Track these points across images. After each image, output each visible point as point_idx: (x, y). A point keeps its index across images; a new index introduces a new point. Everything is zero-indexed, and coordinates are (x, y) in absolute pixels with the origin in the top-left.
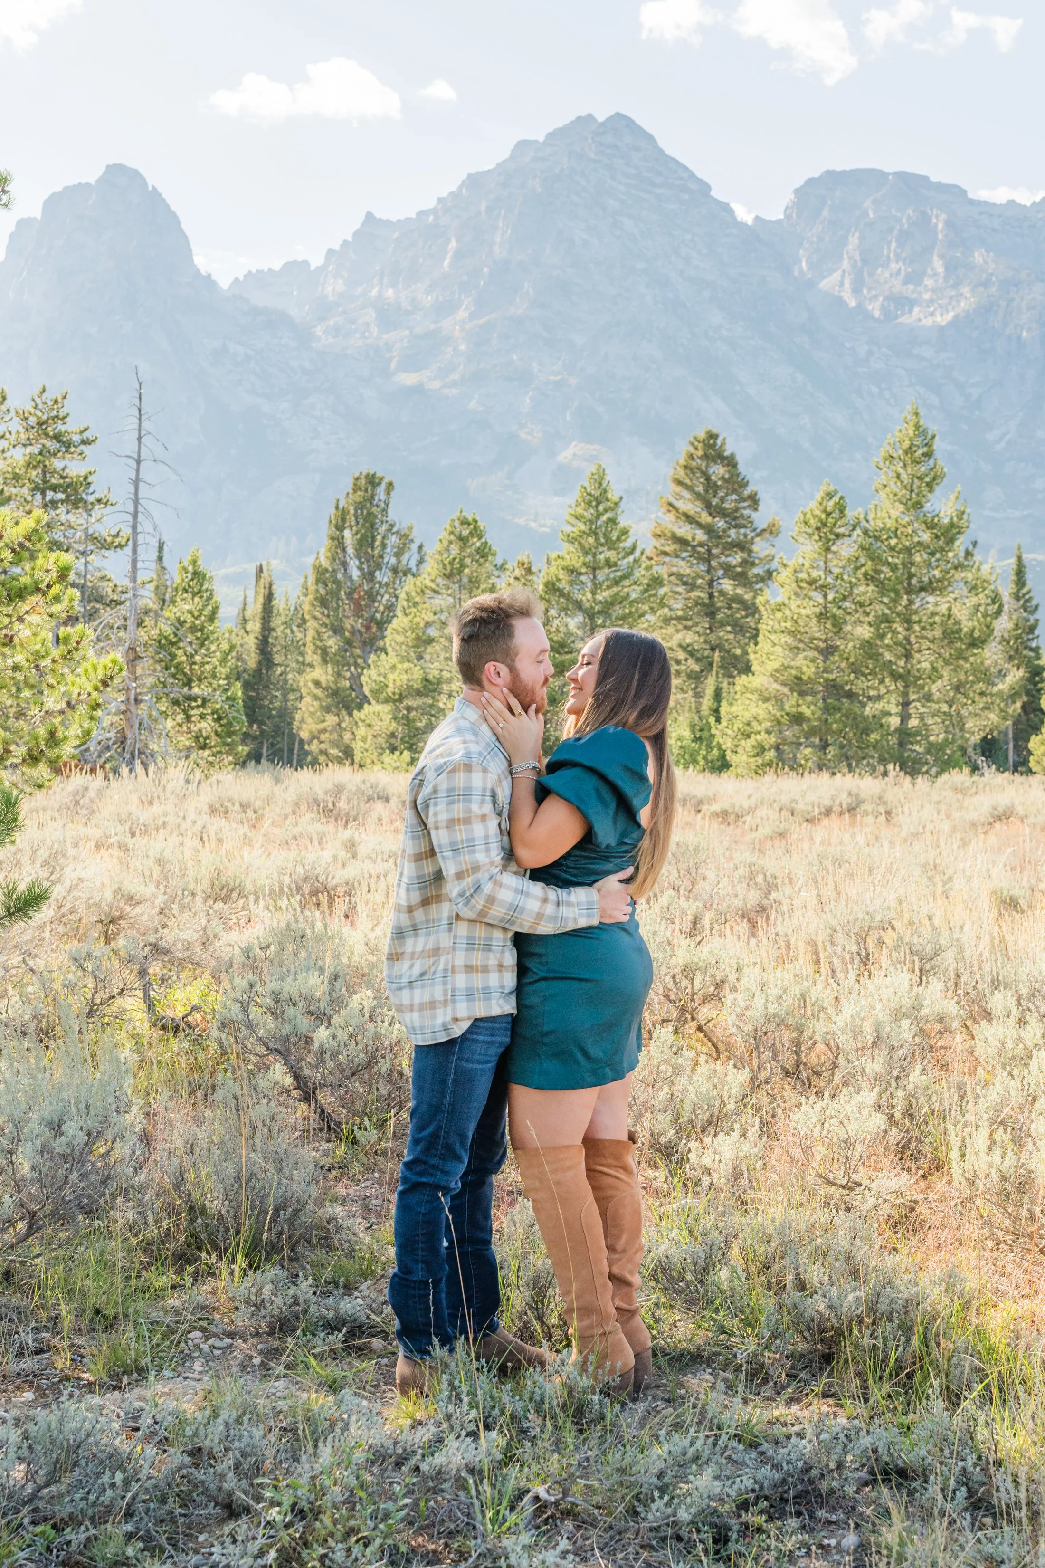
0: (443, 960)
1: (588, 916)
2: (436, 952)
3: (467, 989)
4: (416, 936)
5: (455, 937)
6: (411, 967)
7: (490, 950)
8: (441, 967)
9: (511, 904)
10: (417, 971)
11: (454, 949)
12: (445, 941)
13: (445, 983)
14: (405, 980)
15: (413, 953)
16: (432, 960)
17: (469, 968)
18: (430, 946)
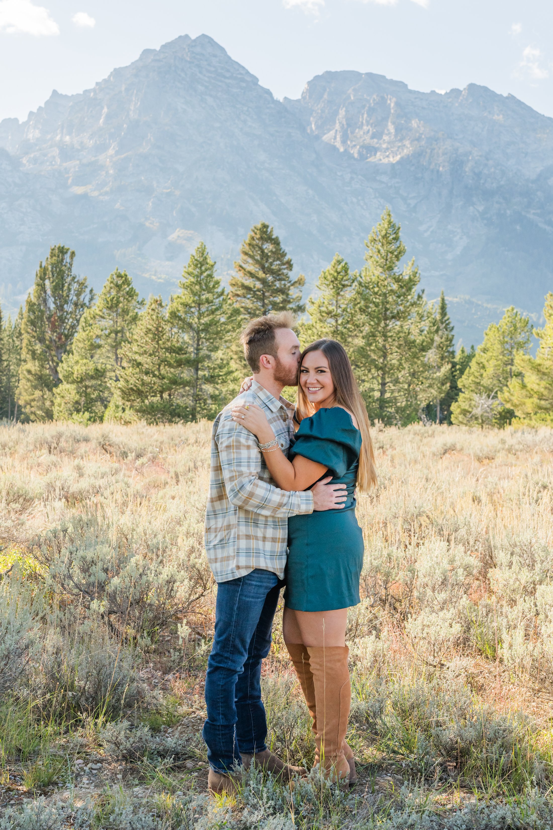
0: (233, 531)
1: (307, 504)
2: (229, 527)
3: (247, 549)
4: (216, 518)
5: (239, 518)
6: (216, 536)
7: (257, 526)
8: (232, 536)
9: (263, 497)
10: (218, 538)
11: (238, 525)
12: (233, 520)
13: (234, 546)
14: (212, 544)
15: (216, 528)
16: (226, 532)
17: (248, 537)
18: (225, 524)
